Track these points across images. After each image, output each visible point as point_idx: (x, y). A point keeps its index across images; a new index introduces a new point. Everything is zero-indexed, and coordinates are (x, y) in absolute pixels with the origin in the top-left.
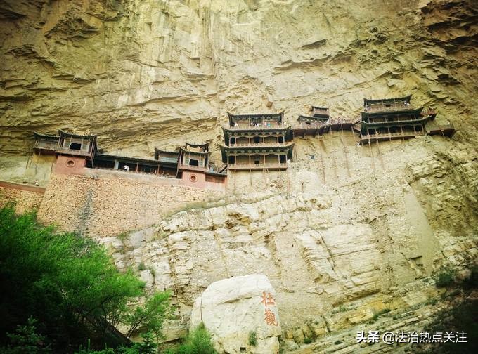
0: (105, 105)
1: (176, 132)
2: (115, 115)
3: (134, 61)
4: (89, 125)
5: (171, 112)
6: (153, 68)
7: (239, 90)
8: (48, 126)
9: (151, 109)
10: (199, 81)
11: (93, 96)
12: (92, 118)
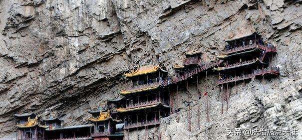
0: (52, 81)
1: (105, 88)
2: (60, 87)
3: (63, 36)
4: (48, 98)
5: (95, 75)
6: (77, 38)
7: (138, 43)
8: (24, 106)
9: (81, 75)
10: (111, 39)
11: (44, 75)
12: (48, 93)
